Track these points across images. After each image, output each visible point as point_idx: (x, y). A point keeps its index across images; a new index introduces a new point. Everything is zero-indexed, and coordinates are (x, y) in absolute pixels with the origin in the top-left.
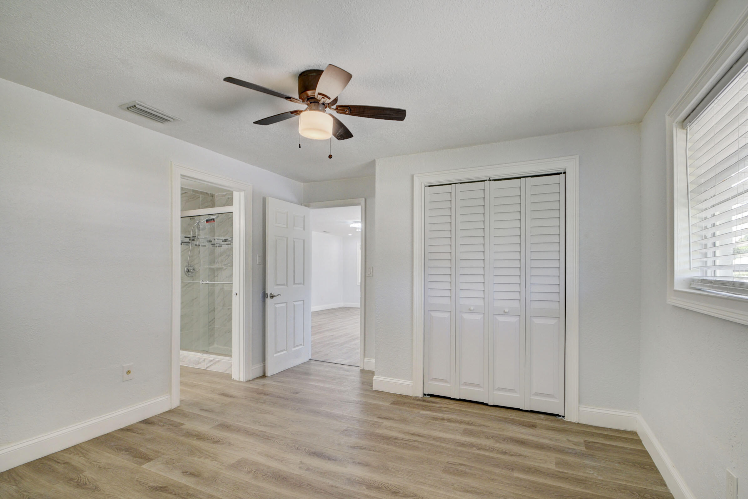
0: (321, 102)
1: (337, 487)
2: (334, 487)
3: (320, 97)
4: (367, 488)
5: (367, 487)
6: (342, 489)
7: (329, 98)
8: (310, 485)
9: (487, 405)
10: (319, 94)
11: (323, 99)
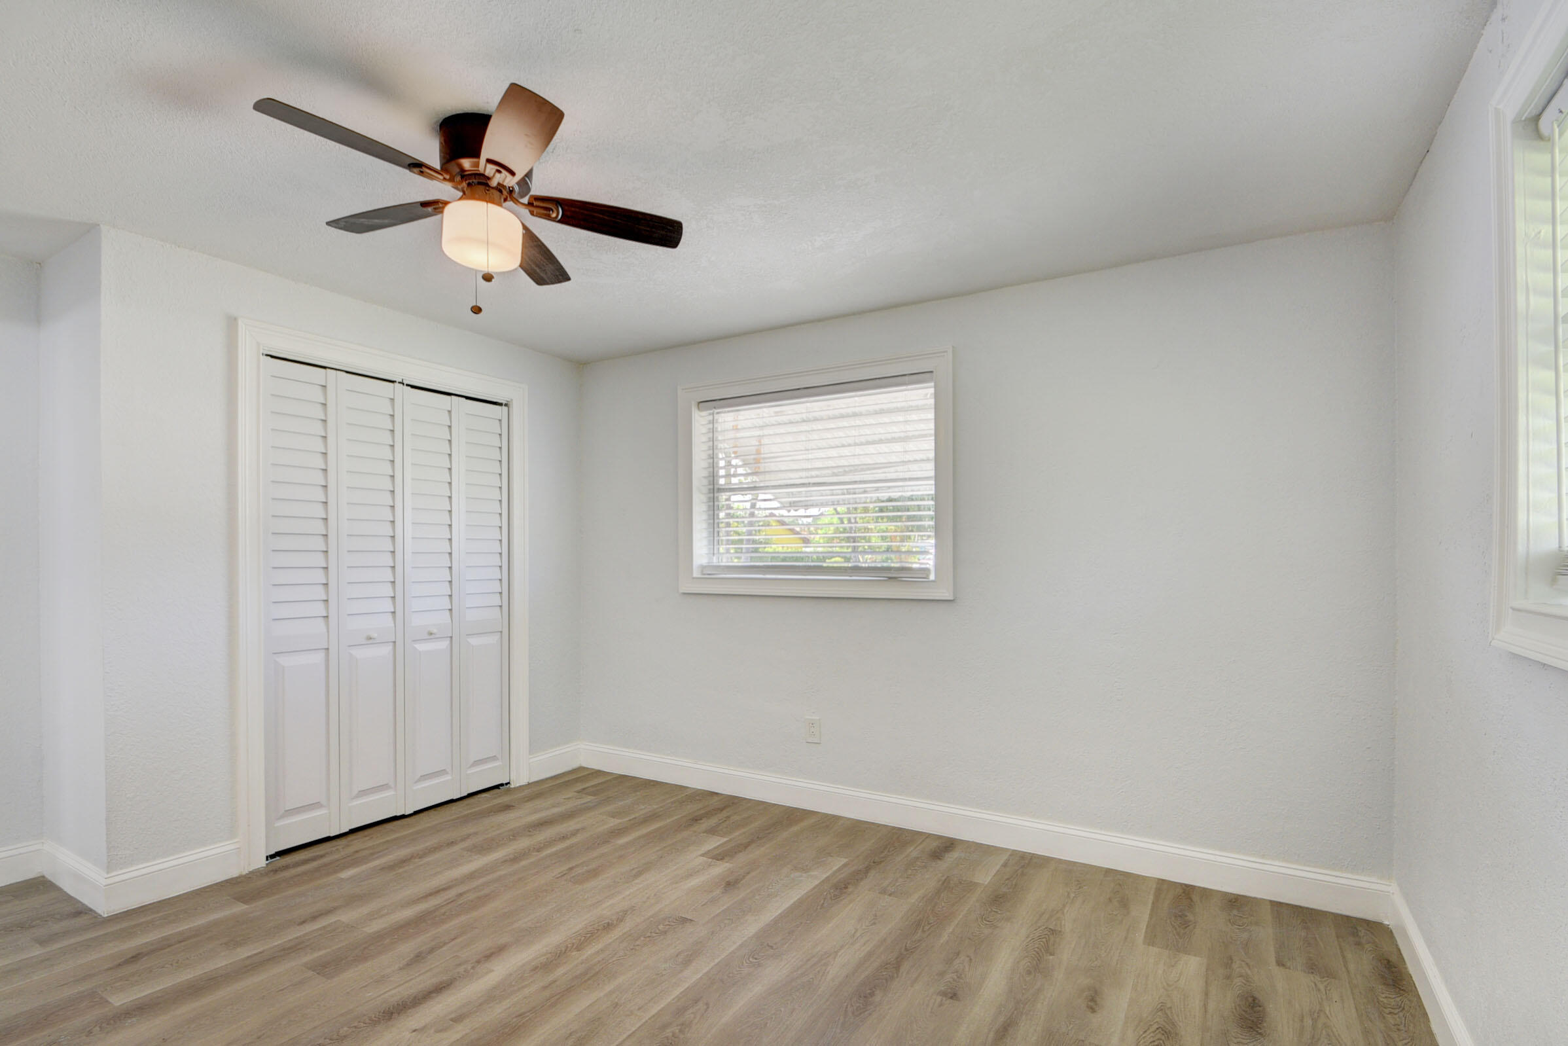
0: (494, 183)
3: (490, 170)
7: (513, 173)
9: (403, 817)
10: (489, 161)
11: (498, 175)
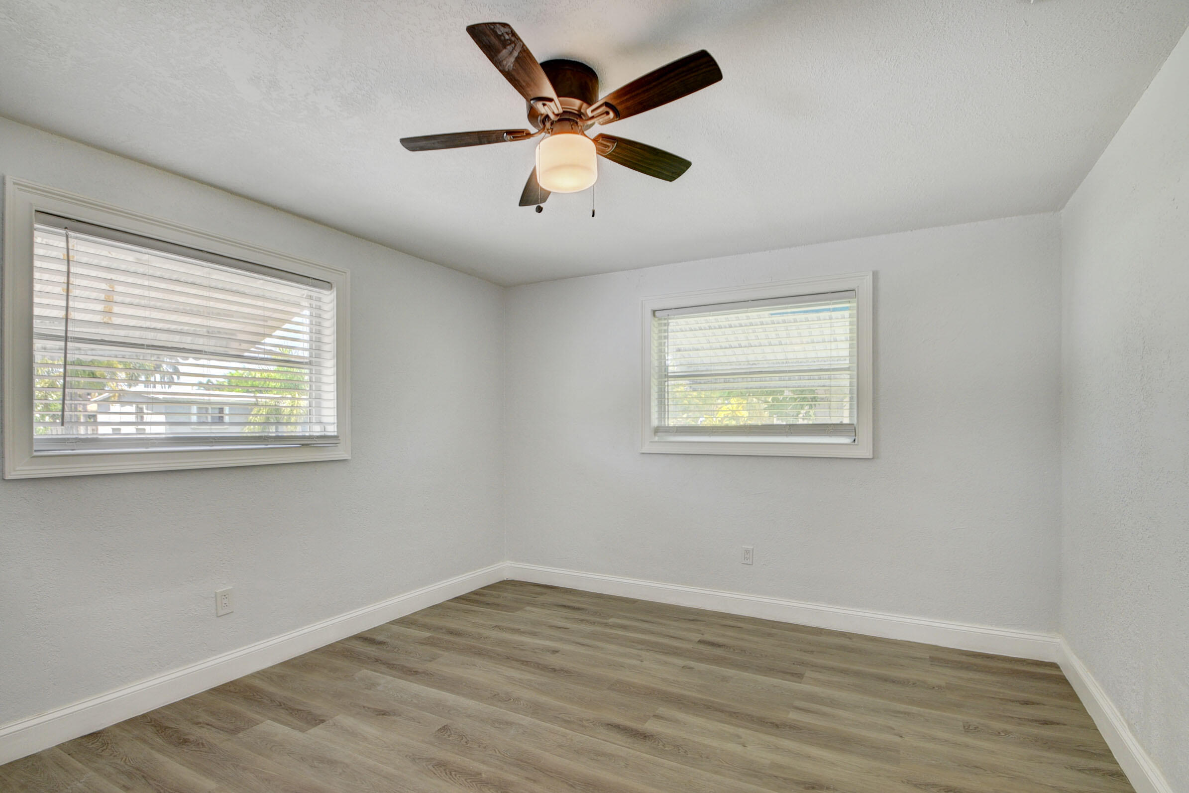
1: (527, 778)
2: (531, 780)
4: (480, 774)
5: (480, 776)
6: (519, 775)
8: (569, 785)
